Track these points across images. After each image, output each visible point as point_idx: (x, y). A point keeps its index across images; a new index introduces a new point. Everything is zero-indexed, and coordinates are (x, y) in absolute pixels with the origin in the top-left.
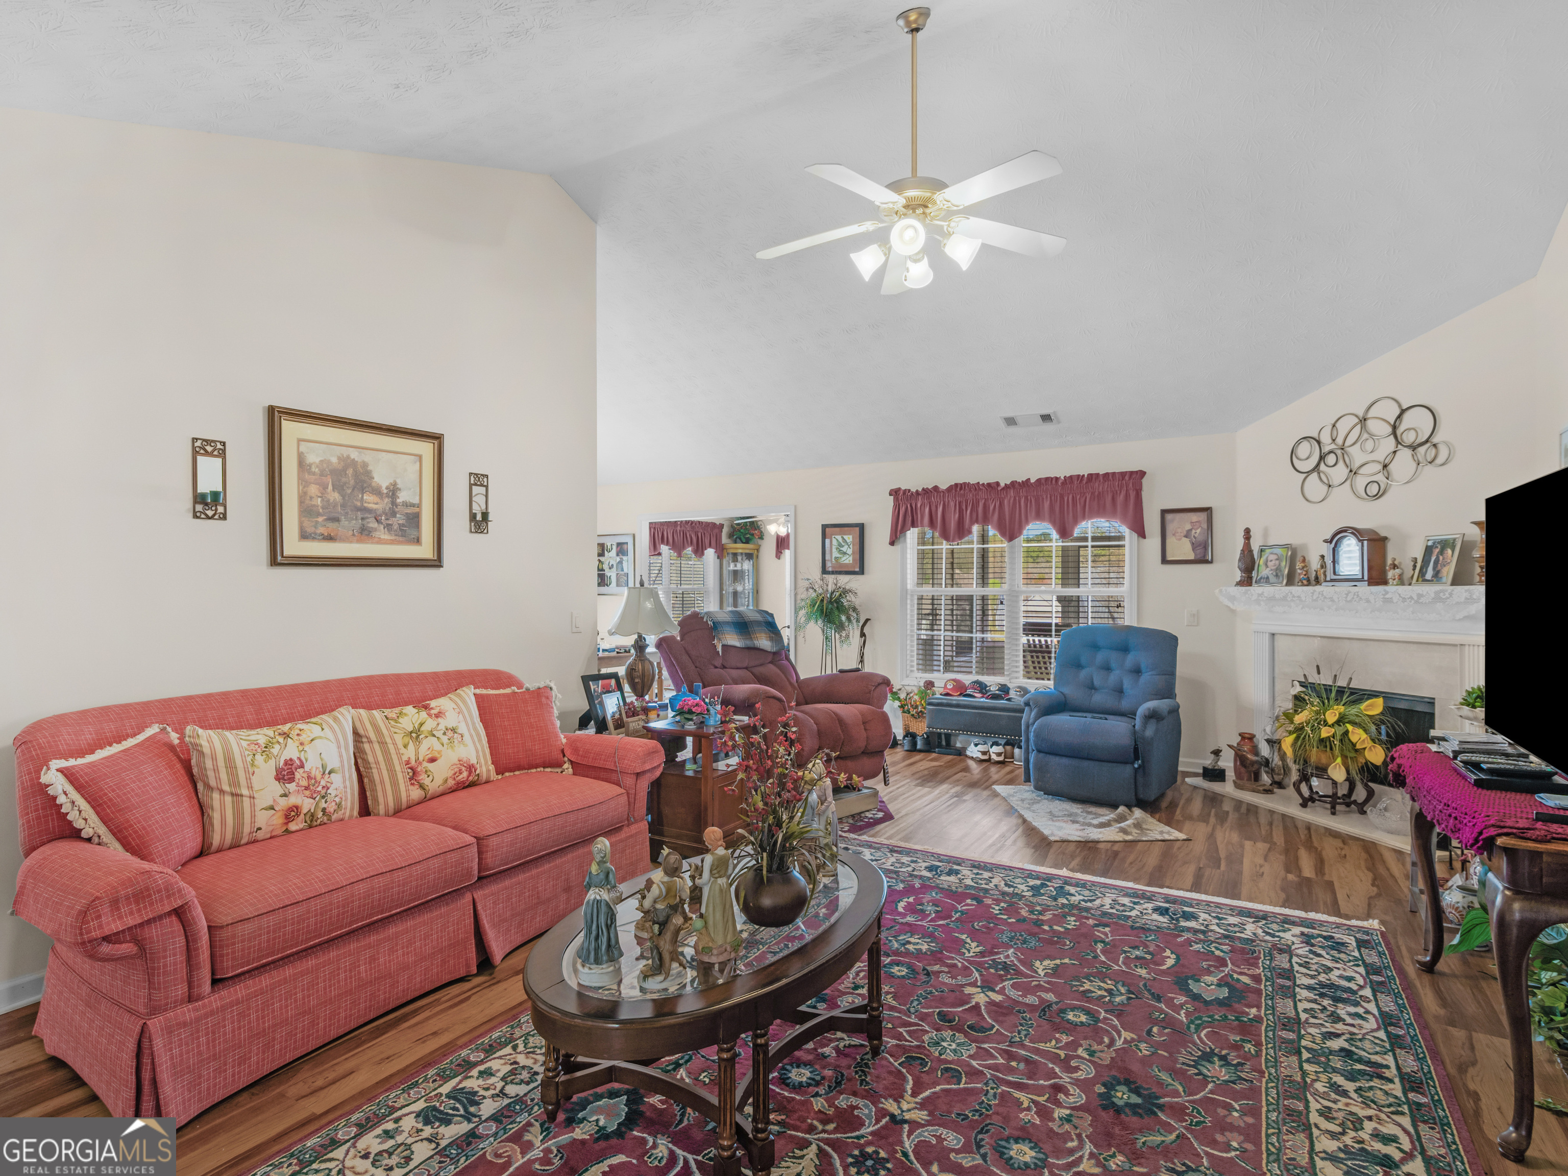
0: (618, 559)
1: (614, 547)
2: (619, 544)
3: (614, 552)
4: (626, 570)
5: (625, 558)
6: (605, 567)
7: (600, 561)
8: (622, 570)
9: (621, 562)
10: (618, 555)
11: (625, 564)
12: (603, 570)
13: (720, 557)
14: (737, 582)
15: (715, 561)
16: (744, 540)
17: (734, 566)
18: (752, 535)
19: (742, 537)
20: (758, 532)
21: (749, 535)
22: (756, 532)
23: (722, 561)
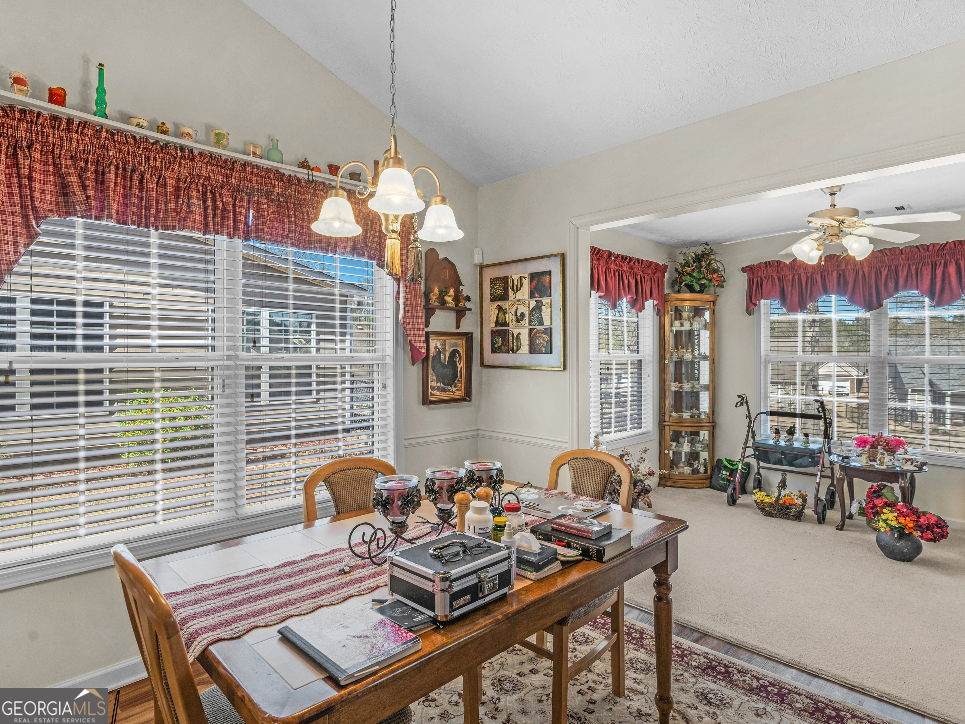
0: (533, 303)
1: (526, 282)
2: (533, 276)
3: (524, 293)
4: (547, 323)
5: (545, 301)
6: (510, 318)
7: (500, 308)
8: (541, 323)
9: (538, 308)
10: (531, 296)
11: (545, 313)
12: (506, 324)
13: (660, 312)
14: (682, 348)
15: (653, 317)
16: (697, 288)
17: (679, 325)
18: (710, 280)
19: (694, 283)
20: (717, 276)
21: (705, 281)
22: (715, 276)
23: (663, 318)
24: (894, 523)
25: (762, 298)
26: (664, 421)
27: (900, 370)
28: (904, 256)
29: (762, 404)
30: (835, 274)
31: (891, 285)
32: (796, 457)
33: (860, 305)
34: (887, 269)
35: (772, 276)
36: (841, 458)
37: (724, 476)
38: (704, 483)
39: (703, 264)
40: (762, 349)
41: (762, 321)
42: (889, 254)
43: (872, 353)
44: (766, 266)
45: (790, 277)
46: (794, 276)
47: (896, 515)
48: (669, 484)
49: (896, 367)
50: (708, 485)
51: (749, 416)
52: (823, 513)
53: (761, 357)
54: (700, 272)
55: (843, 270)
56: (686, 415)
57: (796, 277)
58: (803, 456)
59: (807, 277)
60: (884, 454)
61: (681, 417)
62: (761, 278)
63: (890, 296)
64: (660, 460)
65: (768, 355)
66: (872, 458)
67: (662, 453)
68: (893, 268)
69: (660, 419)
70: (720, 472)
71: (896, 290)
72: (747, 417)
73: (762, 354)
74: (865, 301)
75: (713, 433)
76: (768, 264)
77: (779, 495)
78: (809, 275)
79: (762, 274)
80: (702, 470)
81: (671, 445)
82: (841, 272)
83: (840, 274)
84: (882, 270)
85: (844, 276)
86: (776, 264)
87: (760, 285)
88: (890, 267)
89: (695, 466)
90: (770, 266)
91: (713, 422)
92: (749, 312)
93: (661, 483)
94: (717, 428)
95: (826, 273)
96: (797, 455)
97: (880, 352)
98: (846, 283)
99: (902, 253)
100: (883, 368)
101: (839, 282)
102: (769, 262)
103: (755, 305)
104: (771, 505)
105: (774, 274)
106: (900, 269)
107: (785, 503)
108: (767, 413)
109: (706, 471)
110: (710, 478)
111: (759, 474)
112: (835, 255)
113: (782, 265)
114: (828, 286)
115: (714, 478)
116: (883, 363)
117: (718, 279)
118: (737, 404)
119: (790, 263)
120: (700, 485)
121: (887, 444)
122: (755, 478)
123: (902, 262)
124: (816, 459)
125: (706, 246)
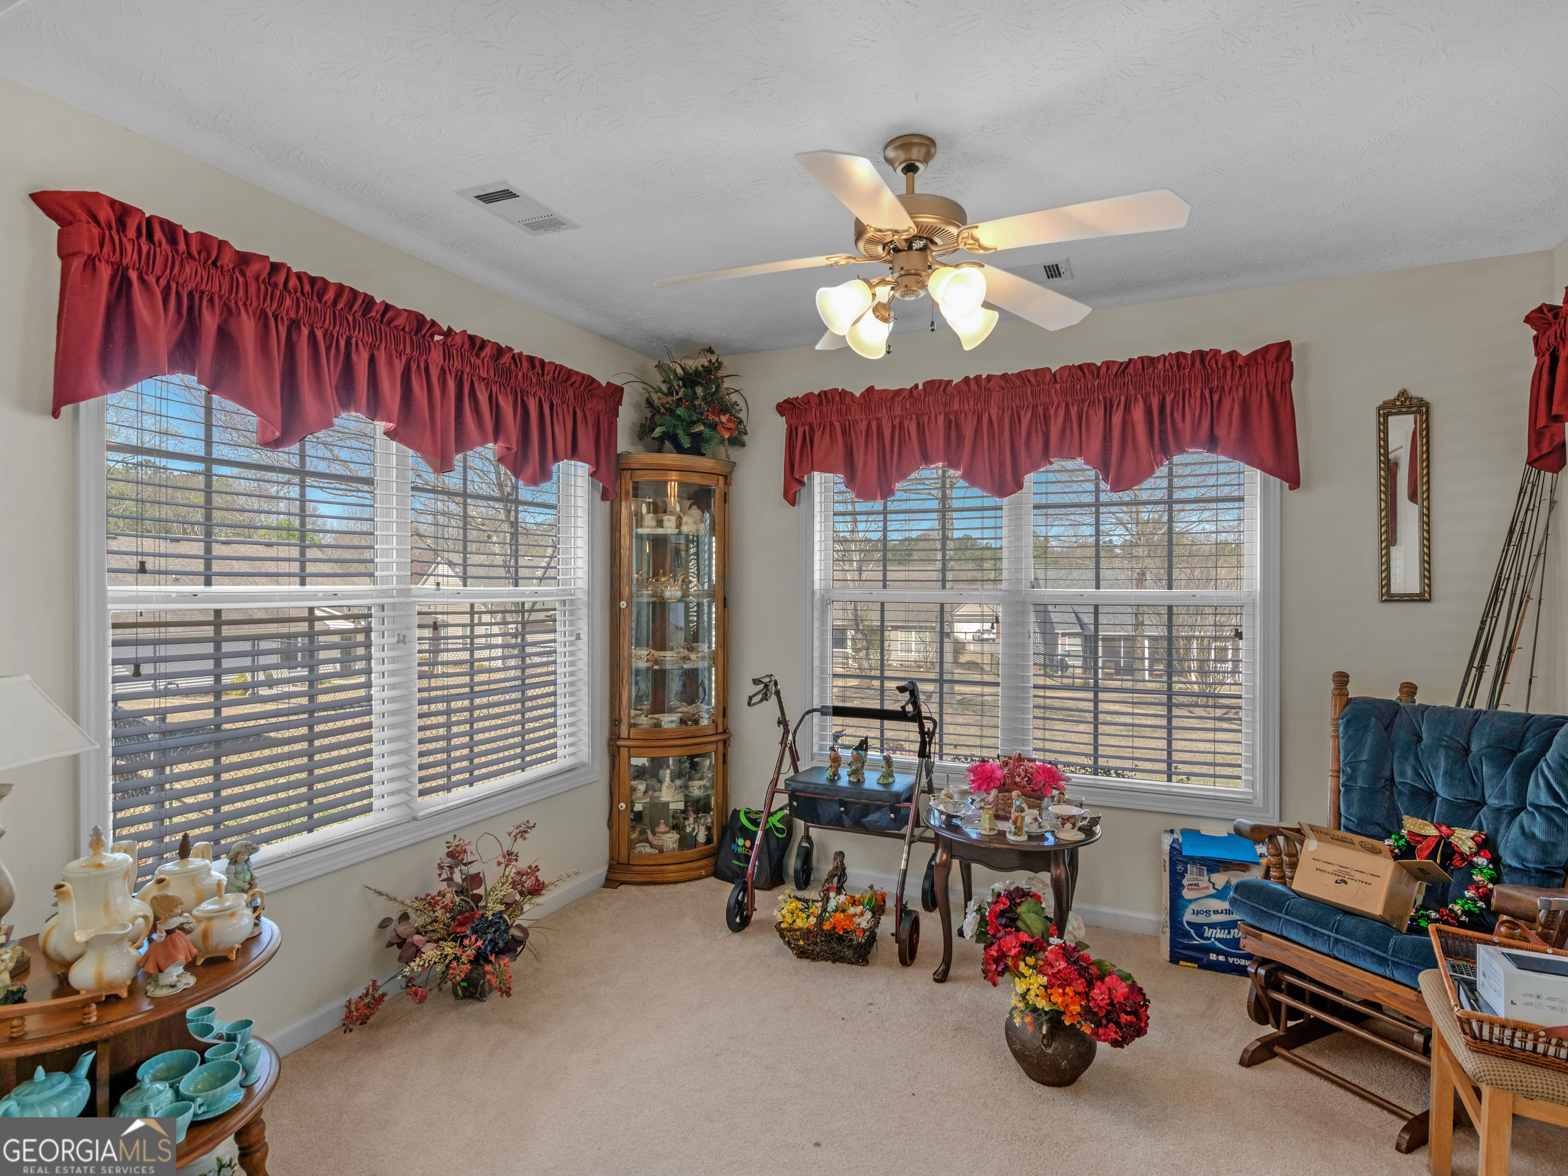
13: (609, 491)
14: (664, 575)
15: (591, 503)
16: (686, 443)
17: (654, 523)
18: (714, 426)
19: (680, 432)
20: (729, 420)
21: (702, 428)
22: (724, 419)
23: (616, 507)
24: (1042, 1004)
25: (813, 469)
26: (619, 738)
27: (1055, 617)
28: (1058, 386)
29: (816, 692)
30: (941, 419)
31: (1037, 446)
32: (867, 810)
33: (982, 487)
34: (1029, 412)
35: (831, 424)
36: (944, 817)
37: (740, 850)
38: (701, 868)
39: (699, 391)
40: (817, 576)
41: (817, 519)
42: (1033, 380)
43: (1004, 585)
44: (821, 402)
45: (863, 426)
46: (869, 425)
47: (1044, 980)
48: (627, 878)
49: (1046, 611)
50: (711, 869)
51: (783, 722)
52: (911, 940)
53: (813, 592)
54: (692, 407)
55: (956, 413)
56: (669, 721)
57: (874, 424)
58: (879, 808)
59: (893, 426)
60: (1022, 811)
61: (658, 725)
62: (811, 428)
63: (1035, 467)
64: (610, 825)
65: (827, 590)
66: (1001, 813)
67: (614, 809)
68: (1041, 409)
69: (612, 733)
70: (734, 842)
71: (1046, 457)
72: (779, 723)
73: (817, 586)
74: (992, 477)
75: (725, 756)
76: (826, 397)
77: (824, 910)
78: (897, 422)
79: (813, 417)
80: (701, 838)
81: (634, 789)
82: (952, 417)
83: (950, 421)
84: (1022, 413)
85: (957, 425)
86: (837, 398)
87: (809, 441)
88: (1035, 408)
89: (688, 830)
90: (828, 402)
91: (725, 732)
92: (791, 497)
93: (614, 876)
94: (734, 743)
95: (926, 418)
96: (868, 805)
97: (1019, 581)
98: (960, 437)
99: (1056, 381)
100: (1024, 613)
101: (948, 437)
102: (825, 393)
103: (802, 483)
104: (807, 934)
105: (834, 418)
106: (1052, 412)
107: (834, 928)
108: (824, 711)
109: (709, 840)
110: (715, 854)
111: (808, 838)
112: (941, 381)
113: (848, 400)
114: (929, 444)
115: (722, 855)
116: (1024, 603)
117: (730, 425)
118: (751, 698)
119: (862, 394)
120: (692, 874)
121: (1030, 781)
122: (800, 846)
123: (1055, 398)
124: (903, 812)
125: (709, 356)
